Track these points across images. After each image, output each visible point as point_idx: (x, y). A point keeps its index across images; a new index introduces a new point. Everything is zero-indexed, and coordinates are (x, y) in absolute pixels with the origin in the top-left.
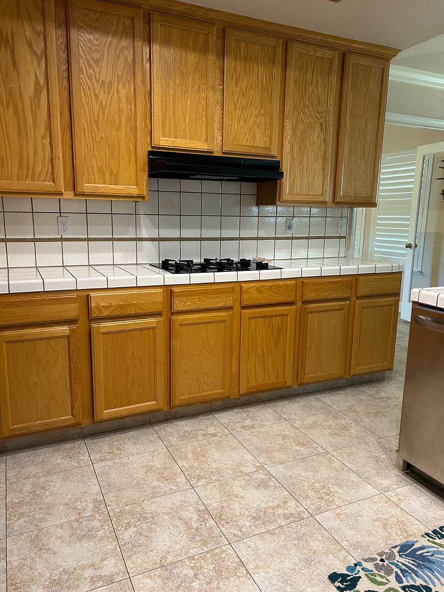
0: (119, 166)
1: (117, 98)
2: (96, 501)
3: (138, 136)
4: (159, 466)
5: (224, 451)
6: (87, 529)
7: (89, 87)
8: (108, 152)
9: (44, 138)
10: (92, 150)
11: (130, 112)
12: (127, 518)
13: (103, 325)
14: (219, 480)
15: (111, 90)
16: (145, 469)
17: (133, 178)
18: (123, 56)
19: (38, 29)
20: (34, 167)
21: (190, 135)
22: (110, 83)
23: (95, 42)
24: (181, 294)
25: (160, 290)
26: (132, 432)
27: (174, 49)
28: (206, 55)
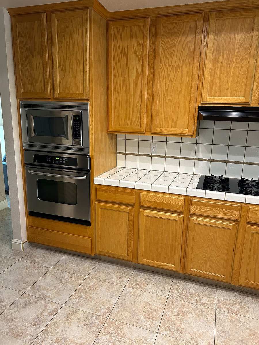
0: (178, 116)
1: (180, 75)
2: (108, 309)
3: (192, 97)
4: (153, 307)
5: (199, 319)
6: (91, 322)
7: (164, 71)
8: (172, 108)
9: (138, 102)
10: (162, 107)
11: (188, 82)
12: (111, 329)
13: (146, 211)
14: (177, 338)
15: (178, 70)
16: (145, 304)
17: (186, 124)
18: (188, 47)
19: (140, 42)
20: (132, 118)
21: (231, 93)
22: (178, 66)
23: (171, 42)
24: (197, 204)
25: (183, 198)
26: (159, 277)
27: (225, 34)
28: (251, 33)
